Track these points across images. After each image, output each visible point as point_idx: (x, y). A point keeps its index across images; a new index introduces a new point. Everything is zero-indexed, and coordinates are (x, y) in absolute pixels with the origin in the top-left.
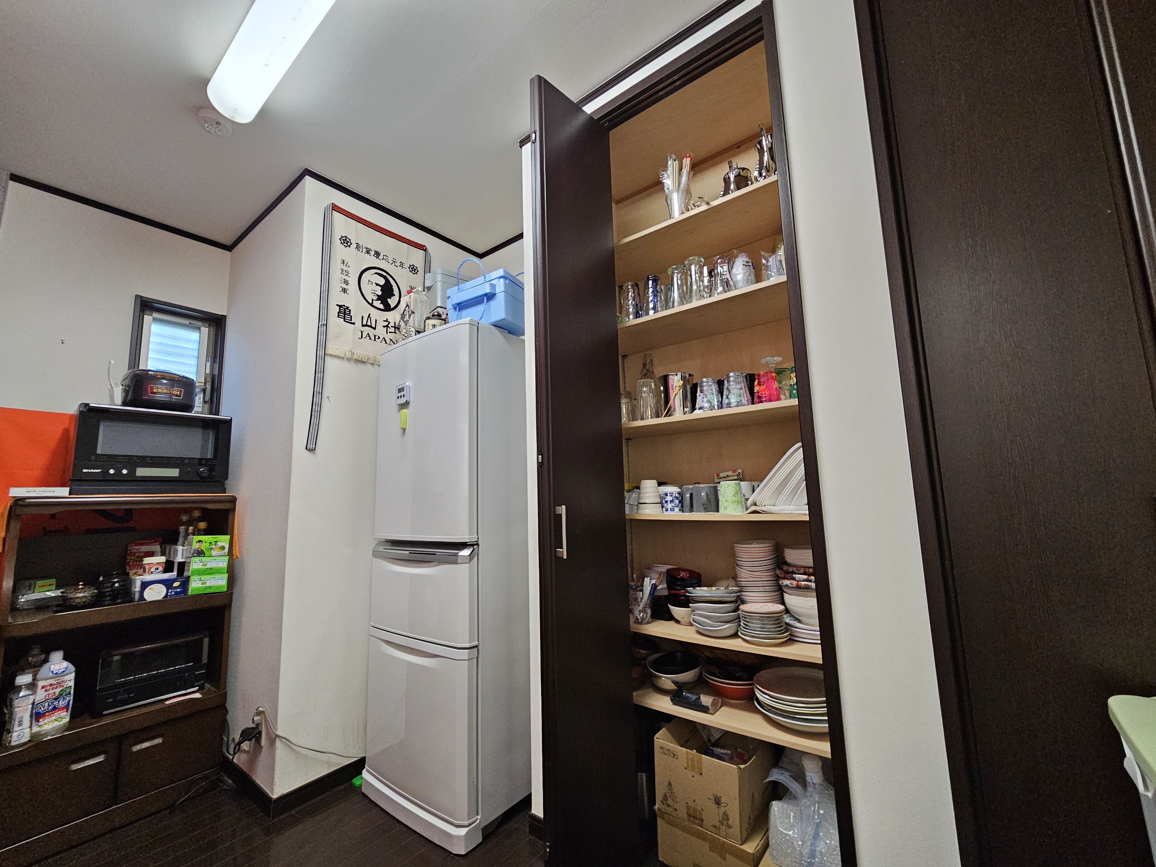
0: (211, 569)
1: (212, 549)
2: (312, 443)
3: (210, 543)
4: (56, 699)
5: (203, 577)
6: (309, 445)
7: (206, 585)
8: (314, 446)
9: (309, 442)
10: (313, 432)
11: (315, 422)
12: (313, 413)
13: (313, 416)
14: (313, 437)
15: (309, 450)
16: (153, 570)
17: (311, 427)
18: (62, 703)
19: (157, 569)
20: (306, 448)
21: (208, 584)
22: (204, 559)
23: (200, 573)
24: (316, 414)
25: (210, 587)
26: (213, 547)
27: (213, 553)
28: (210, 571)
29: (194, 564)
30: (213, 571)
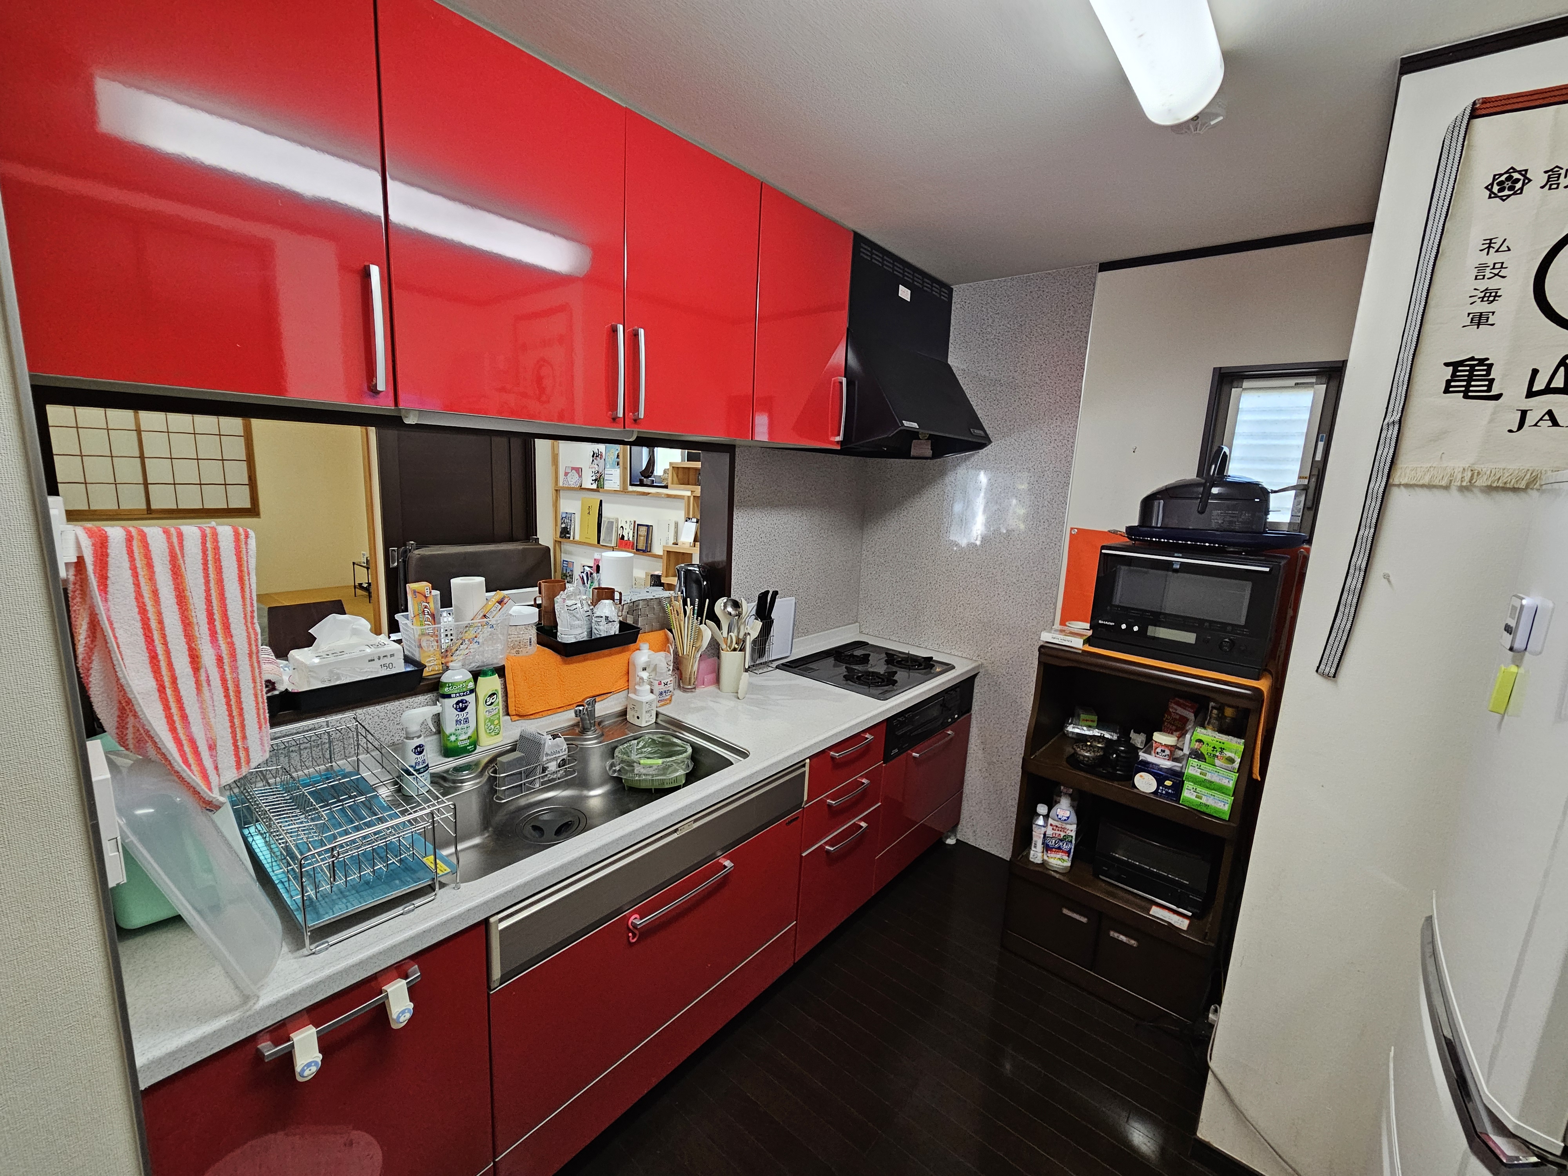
0: (1211, 782)
1: (1215, 756)
2: (1330, 663)
3: (1214, 748)
4: (1061, 840)
5: (1199, 789)
6: (1322, 667)
7: (1201, 801)
8: (1333, 670)
9: (1324, 661)
10: (1336, 643)
11: (1342, 626)
12: (1342, 608)
13: (1340, 614)
14: (1333, 653)
15: (1323, 675)
16: (1159, 750)
17: (1334, 634)
18: (1065, 847)
19: (1164, 751)
20: (1317, 671)
21: (1204, 800)
22: (1203, 765)
23: (1198, 782)
24: (1347, 611)
25: (1206, 805)
26: (1218, 754)
27: (1217, 762)
28: (1209, 785)
29: (1190, 767)
30: (1213, 787)
